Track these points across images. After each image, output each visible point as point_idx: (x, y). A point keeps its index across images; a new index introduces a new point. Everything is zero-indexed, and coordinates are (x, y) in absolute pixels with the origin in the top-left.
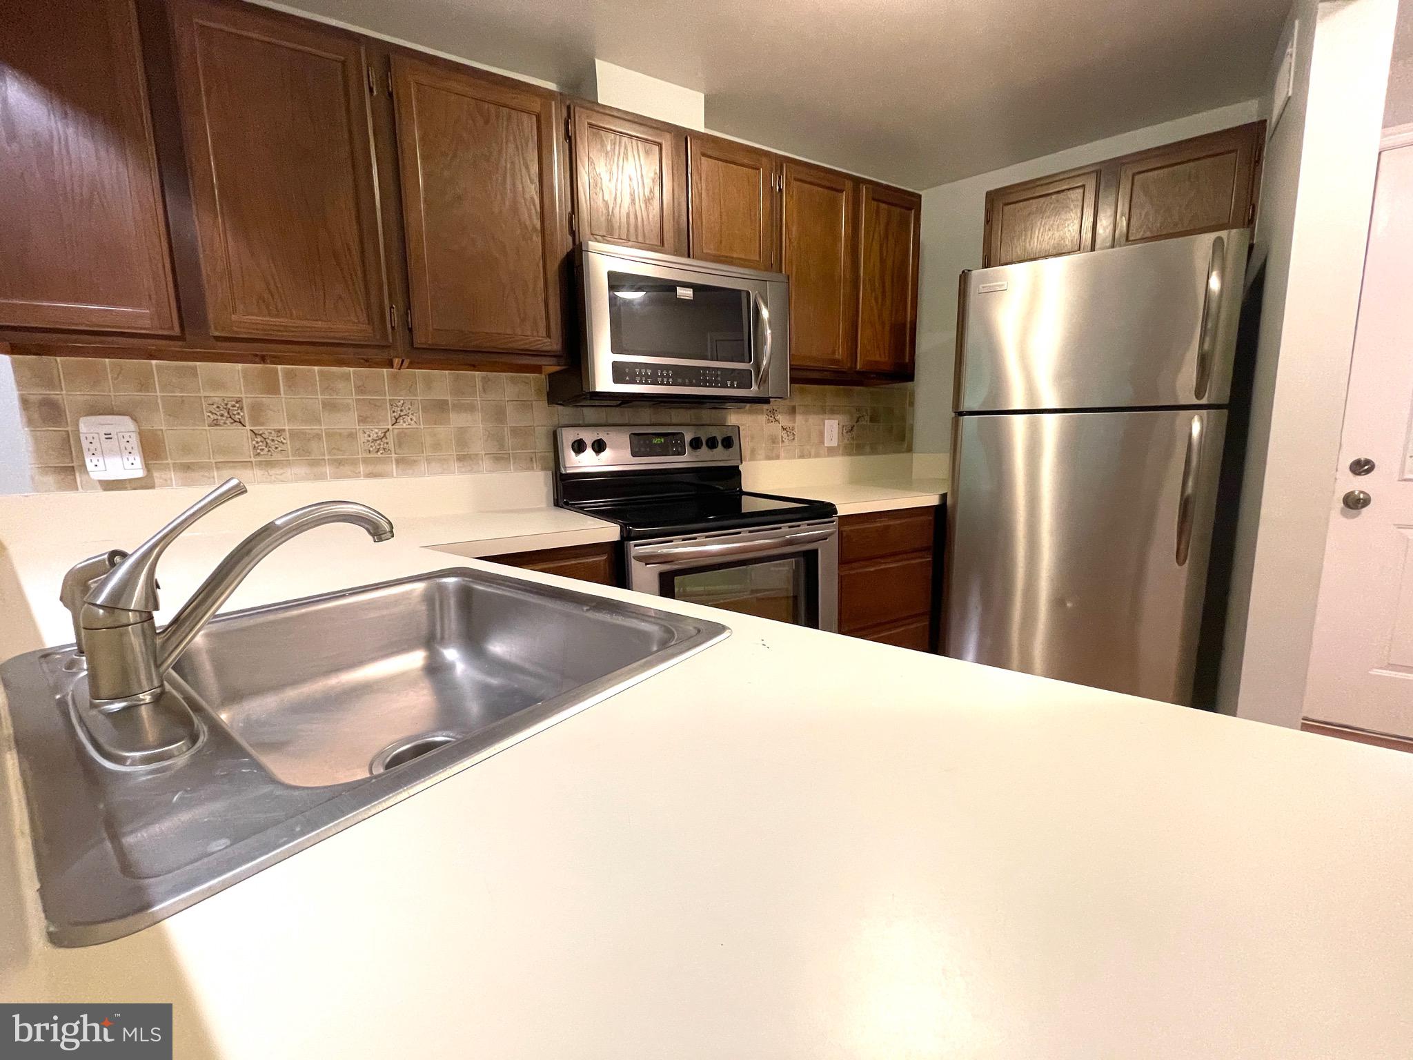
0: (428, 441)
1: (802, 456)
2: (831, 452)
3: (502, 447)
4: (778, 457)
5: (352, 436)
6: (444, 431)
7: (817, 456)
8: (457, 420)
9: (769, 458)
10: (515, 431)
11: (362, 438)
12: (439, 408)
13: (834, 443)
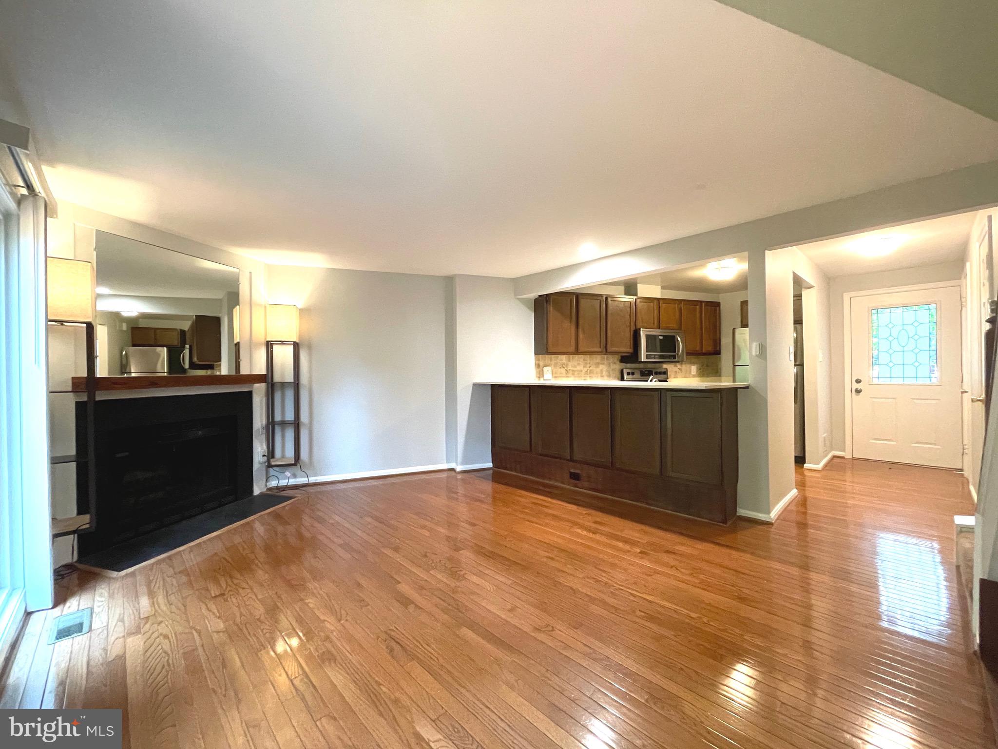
0: (595, 372)
1: (685, 377)
2: (694, 376)
3: (609, 373)
4: (677, 378)
5: (581, 371)
6: (598, 370)
7: (689, 377)
8: (601, 367)
9: (674, 378)
10: (613, 370)
11: (583, 371)
12: (597, 364)
13: (695, 373)
